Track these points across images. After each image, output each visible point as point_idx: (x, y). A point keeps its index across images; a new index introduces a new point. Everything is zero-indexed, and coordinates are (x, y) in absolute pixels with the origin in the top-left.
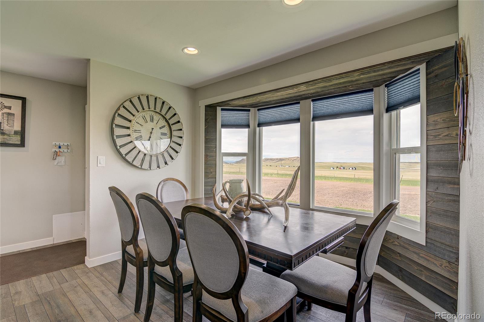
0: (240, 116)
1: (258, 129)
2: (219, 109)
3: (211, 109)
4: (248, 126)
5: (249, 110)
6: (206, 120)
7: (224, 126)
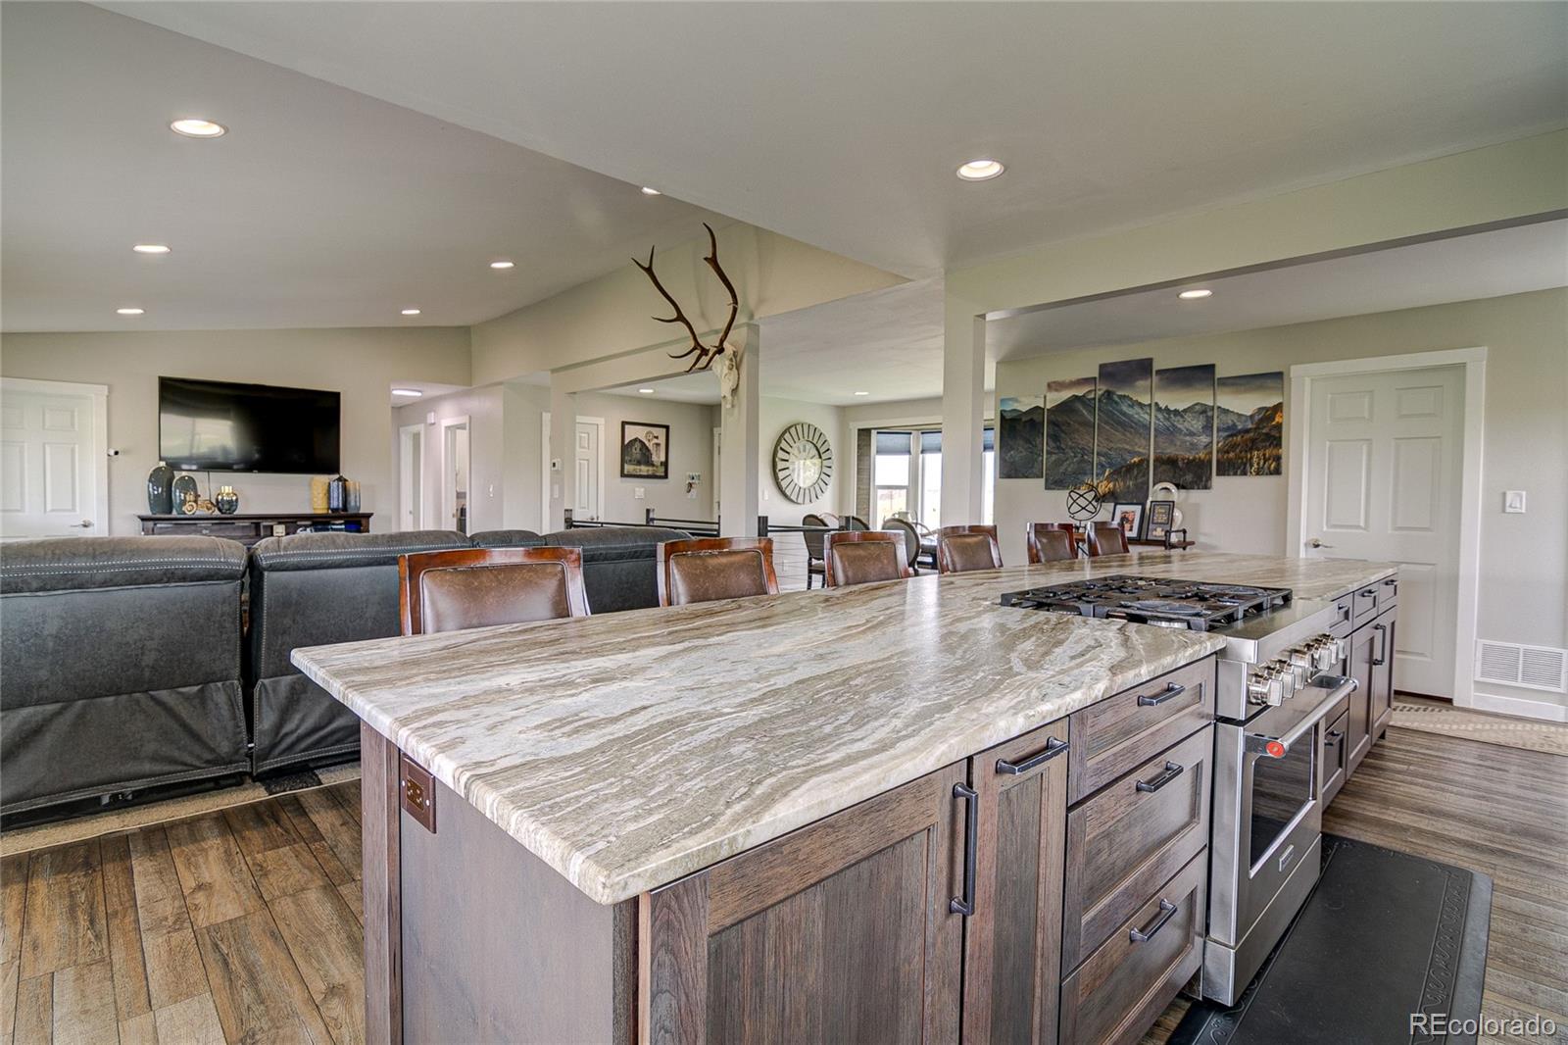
0: (900, 440)
1: (921, 456)
2: (874, 432)
3: (864, 434)
4: (909, 452)
5: (910, 433)
6: (858, 445)
7: (879, 452)
